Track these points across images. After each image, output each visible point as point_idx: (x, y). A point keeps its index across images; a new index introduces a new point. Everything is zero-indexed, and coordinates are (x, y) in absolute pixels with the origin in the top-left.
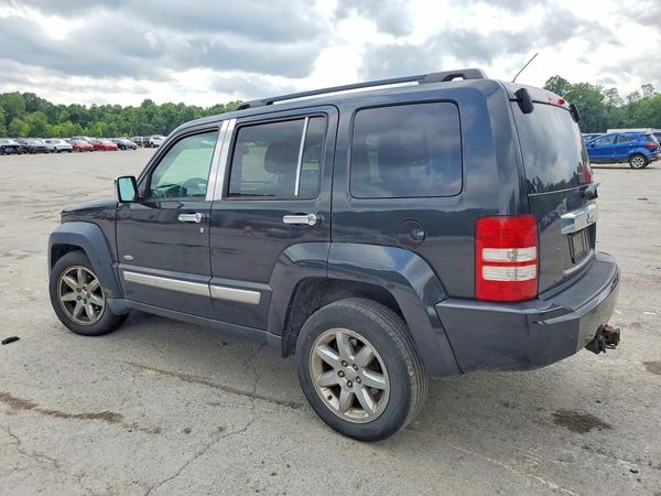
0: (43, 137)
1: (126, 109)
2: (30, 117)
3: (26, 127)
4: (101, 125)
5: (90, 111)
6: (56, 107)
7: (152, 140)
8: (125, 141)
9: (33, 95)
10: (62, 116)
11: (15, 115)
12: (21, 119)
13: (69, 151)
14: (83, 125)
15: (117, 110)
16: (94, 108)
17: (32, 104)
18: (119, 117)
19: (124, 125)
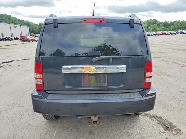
0: (155, 31)
1: (182, 22)
2: (153, 26)
3: (151, 29)
4: (172, 27)
5: (170, 23)
6: (160, 23)
7: (183, 31)
8: (173, 32)
9: (155, 20)
10: (161, 25)
11: (150, 26)
12: (151, 26)
13: (155, 35)
14: (167, 28)
15: (179, 22)
16: (171, 22)
17: (154, 22)
18: (179, 24)
19: (180, 27)
